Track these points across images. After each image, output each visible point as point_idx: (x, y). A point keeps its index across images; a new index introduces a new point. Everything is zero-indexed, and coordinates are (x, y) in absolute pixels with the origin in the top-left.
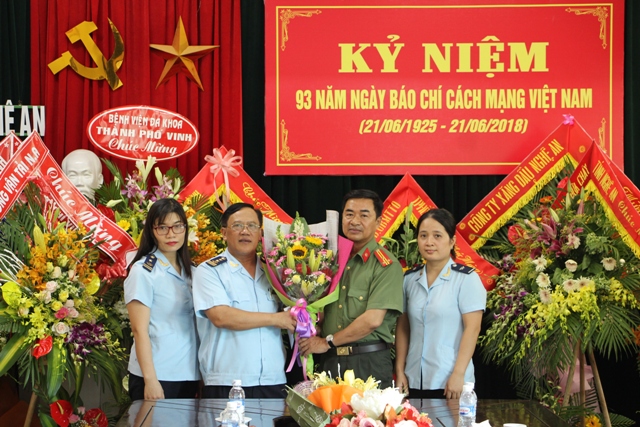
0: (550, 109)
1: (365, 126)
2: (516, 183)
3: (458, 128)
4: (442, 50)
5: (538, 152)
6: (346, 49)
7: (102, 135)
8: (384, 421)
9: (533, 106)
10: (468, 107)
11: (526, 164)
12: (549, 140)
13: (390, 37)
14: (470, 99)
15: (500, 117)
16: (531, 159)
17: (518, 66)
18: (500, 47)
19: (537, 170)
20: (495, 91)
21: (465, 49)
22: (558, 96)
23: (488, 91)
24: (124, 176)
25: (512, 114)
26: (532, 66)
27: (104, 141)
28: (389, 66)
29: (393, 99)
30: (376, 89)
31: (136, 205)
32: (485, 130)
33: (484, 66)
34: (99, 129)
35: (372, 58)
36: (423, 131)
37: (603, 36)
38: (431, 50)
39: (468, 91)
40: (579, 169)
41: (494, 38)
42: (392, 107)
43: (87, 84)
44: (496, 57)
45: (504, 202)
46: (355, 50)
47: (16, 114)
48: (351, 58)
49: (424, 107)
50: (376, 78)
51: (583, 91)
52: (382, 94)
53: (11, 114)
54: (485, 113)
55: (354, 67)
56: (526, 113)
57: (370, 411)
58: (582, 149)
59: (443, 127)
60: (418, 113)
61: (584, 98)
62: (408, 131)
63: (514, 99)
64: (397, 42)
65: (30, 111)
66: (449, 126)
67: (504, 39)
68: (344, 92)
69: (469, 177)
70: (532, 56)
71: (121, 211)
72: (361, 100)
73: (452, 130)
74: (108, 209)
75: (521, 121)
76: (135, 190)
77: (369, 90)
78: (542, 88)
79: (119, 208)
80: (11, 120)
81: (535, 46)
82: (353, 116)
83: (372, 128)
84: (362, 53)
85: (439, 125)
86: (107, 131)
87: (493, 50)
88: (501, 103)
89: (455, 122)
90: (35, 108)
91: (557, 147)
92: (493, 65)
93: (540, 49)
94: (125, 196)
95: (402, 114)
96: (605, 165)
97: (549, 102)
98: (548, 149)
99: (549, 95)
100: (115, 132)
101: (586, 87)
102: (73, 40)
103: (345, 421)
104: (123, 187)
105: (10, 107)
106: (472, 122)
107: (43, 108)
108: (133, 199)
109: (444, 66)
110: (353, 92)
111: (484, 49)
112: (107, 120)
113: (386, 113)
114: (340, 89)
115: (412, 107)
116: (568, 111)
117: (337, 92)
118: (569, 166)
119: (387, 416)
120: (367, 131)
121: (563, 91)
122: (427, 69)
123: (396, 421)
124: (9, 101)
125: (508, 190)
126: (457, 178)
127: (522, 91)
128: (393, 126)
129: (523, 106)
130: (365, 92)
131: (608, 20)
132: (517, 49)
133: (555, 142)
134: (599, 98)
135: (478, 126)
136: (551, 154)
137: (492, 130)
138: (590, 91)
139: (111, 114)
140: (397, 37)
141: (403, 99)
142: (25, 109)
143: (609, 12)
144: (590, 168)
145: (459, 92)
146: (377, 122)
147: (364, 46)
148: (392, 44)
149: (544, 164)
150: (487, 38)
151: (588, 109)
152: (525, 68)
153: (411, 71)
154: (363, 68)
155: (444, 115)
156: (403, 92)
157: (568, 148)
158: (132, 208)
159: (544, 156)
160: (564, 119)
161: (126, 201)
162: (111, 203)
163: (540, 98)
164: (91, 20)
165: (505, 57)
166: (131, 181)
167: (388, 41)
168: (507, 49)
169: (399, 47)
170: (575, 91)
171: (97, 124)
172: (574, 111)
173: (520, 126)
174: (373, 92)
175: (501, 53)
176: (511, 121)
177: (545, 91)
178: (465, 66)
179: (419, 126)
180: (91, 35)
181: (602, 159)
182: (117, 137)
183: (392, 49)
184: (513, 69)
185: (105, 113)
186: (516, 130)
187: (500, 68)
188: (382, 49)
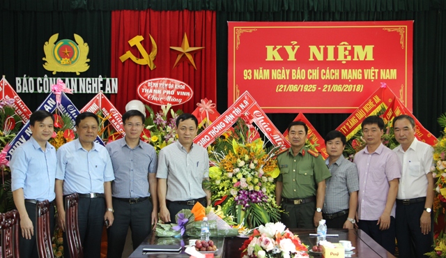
0: (375, 80)
1: (279, 88)
2: (356, 118)
3: (327, 89)
4: (319, 49)
5: (368, 102)
6: (270, 48)
7: (144, 93)
8: (275, 239)
9: (366, 78)
10: (332, 78)
11: (361, 108)
12: (373, 96)
13: (292, 42)
14: (333, 74)
15: (349, 84)
16: (364, 105)
17: (358, 57)
18: (349, 48)
19: (367, 111)
20: (346, 70)
21: (331, 49)
22: (379, 73)
23: (343, 70)
24: (155, 113)
25: (355, 82)
26: (366, 57)
27: (145, 95)
28: (292, 57)
29: (293, 74)
30: (285, 69)
31: (161, 128)
32: (341, 90)
33: (341, 58)
34: (143, 90)
35: (283, 53)
36: (309, 90)
37: (402, 43)
38: (313, 49)
39: (332, 70)
40: (388, 110)
41: (346, 43)
42: (293, 78)
43: (138, 67)
44: (347, 53)
45: (350, 127)
46: (274, 49)
47: (104, 82)
48: (272, 53)
49: (310, 78)
50: (285, 63)
51: (392, 70)
52: (288, 71)
53: (101, 82)
54: (341, 82)
55: (274, 58)
56: (362, 81)
57: (268, 234)
58: (390, 101)
59: (319, 89)
60: (307, 81)
61: (392, 74)
62: (301, 90)
63: (356, 74)
64: (296, 45)
65: (111, 81)
66: (322, 88)
67: (351, 44)
68: (268, 71)
69: (333, 115)
70: (365, 52)
71: (153, 131)
72: (277, 74)
73: (324, 90)
74: (148, 130)
75: (360, 86)
76: (160, 121)
77: (281, 69)
78: (370, 69)
79: (153, 129)
80: (101, 85)
81: (367, 47)
82: (273, 83)
83: (283, 89)
84: (278, 51)
85: (317, 87)
86: (147, 91)
87: (346, 49)
88: (349, 76)
89: (326, 86)
90: (113, 79)
91: (377, 99)
92: (345, 57)
93: (369, 49)
94: (156, 124)
95: (298, 82)
96: (400, 109)
97: (374, 76)
98: (373, 100)
99: (374, 72)
100: (151, 91)
101: (393, 68)
102: (132, 45)
103: (255, 238)
104: (154, 119)
105: (101, 79)
106: (334, 86)
107: (116, 79)
108: (159, 125)
109: (320, 57)
110: (273, 70)
111: (341, 48)
112: (147, 85)
113: (290, 81)
114: (267, 69)
115: (303, 78)
116: (384, 81)
117: (265, 70)
118: (383, 109)
119: (276, 237)
120: (280, 90)
121: (382, 70)
122: (311, 59)
123: (281, 239)
124: (100, 76)
125: (353, 121)
126: (326, 115)
127: (360, 70)
128: (293, 88)
129: (361, 78)
130: (279, 70)
131: (405, 34)
132: (358, 48)
133: (376, 97)
134: (400, 74)
135: (337, 88)
136: (374, 103)
137: (345, 90)
138: (395, 70)
139: (149, 82)
140: (296, 43)
141: (299, 74)
142: (108, 80)
143: (405, 30)
144: (393, 110)
145: (328, 71)
146: (285, 86)
147: (278, 47)
148: (293, 46)
149: (371, 108)
150: (342, 43)
151: (394, 80)
152: (362, 58)
153: (303, 60)
154: (278, 58)
155: (320, 83)
156: (299, 71)
157: (383, 100)
158: (159, 130)
159: (370, 104)
160: (381, 85)
161: (156, 126)
162: (149, 127)
163: (370, 74)
164: (140, 35)
165: (352, 53)
166: (159, 116)
167: (291, 44)
168: (353, 49)
169: (297, 47)
170: (388, 70)
171: (142, 87)
172: (387, 81)
173: (359, 88)
174: (283, 71)
175: (349, 51)
176: (355, 86)
177: (372, 70)
178: (331, 57)
179: (307, 88)
180: (141, 42)
181: (399, 106)
182: (152, 94)
183: (293, 49)
184: (356, 59)
185: (146, 82)
186: (357, 90)
187: (349, 58)
188: (288, 48)
